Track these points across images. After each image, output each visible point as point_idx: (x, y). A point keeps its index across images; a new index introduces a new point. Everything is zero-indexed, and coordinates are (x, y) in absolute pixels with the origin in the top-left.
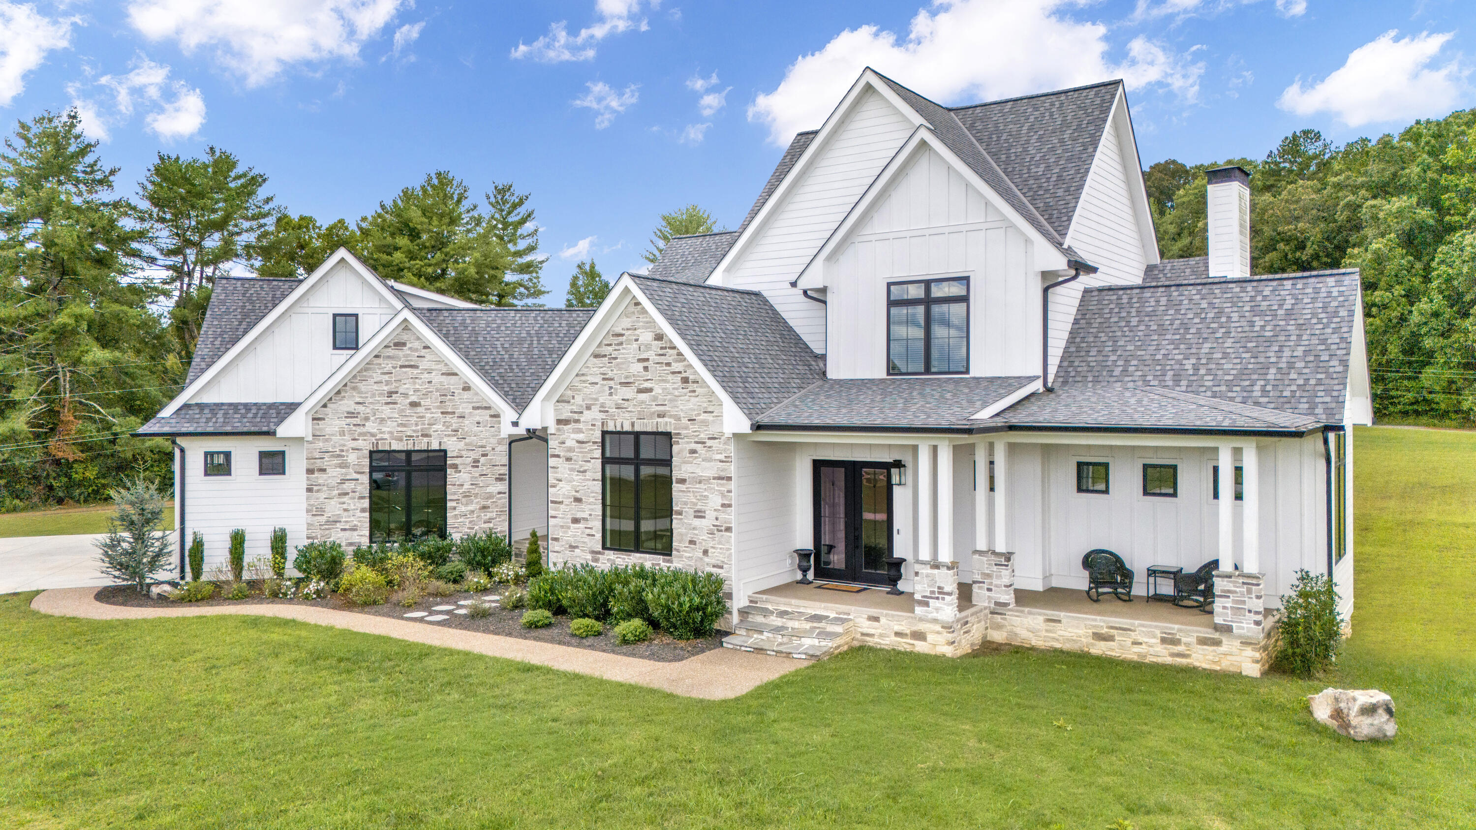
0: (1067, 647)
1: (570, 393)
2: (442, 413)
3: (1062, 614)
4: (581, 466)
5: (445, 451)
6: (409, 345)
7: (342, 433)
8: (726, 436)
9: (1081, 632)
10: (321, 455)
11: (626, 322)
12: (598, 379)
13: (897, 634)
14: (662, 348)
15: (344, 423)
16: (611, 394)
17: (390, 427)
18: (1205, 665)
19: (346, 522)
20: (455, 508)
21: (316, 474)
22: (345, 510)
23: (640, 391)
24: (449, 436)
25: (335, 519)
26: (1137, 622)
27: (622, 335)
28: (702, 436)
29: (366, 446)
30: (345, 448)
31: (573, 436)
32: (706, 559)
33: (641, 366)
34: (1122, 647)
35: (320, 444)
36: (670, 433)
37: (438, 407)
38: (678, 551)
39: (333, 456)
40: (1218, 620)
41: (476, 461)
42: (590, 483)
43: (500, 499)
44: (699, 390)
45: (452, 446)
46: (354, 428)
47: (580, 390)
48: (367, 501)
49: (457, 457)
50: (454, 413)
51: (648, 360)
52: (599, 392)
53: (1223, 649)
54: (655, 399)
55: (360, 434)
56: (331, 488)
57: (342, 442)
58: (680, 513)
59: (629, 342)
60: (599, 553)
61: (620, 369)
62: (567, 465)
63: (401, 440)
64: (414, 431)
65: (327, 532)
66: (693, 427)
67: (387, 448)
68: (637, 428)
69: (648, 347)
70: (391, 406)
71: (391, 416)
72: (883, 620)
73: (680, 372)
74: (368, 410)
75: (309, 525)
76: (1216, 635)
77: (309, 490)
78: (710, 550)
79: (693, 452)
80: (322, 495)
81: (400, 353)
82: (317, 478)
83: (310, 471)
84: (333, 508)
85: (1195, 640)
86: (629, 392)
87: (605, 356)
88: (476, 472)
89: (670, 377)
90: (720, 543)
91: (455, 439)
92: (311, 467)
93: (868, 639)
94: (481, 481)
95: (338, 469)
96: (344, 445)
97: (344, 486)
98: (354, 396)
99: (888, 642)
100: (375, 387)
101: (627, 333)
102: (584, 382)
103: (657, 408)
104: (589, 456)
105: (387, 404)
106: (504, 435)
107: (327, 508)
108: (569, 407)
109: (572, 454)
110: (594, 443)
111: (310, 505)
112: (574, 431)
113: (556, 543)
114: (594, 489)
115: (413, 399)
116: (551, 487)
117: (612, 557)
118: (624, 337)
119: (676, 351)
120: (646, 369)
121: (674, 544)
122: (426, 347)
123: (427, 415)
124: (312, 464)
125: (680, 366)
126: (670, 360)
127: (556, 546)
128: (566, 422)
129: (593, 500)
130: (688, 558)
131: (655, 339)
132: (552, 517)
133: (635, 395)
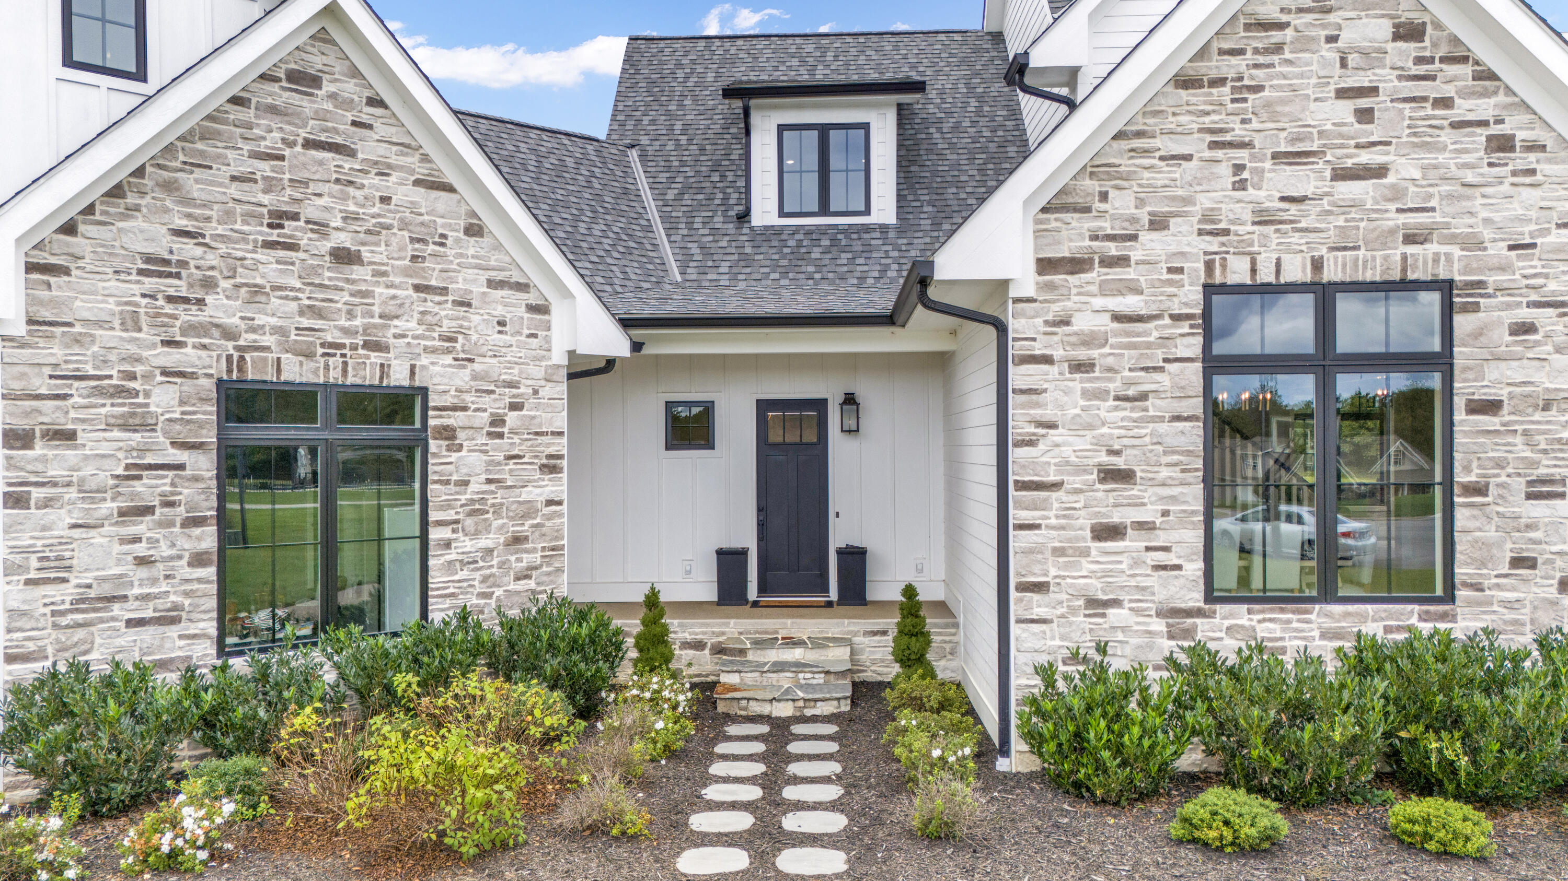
5: (424, 391)
7: (131, 322)
10: (60, 387)
12: (1196, 145)
14: (1419, 60)
15: (136, 289)
16: (1241, 185)
17: (280, 312)
19: (145, 598)
20: (448, 544)
21: (39, 449)
22: (142, 561)
23: (1342, 175)
24: (434, 351)
25: (107, 589)
27: (1282, 26)
29: (205, 363)
30: (139, 369)
31: (1099, 302)
33: (1345, 110)
35: (56, 352)
36: (1451, 282)
38: (1476, 588)
39: (99, 392)
41: (497, 421)
42: (1164, 428)
43: (549, 517)
44: (1547, 169)
45: (443, 379)
46: (169, 309)
47: (1127, 176)
48: (211, 531)
49: (455, 409)
50: (444, 291)
51: (1372, 90)
52: (1196, 181)
54: (1396, 194)
55: (191, 329)
56: (89, 493)
57: (133, 349)
58: (1479, 490)
59: (1305, 43)
60: (1199, 613)
61: (1273, 117)
62: (1077, 383)
63: (310, 355)
64: (346, 331)
66: (1523, 265)
67: (270, 376)
71: (281, 281)
77: (14, 501)
79: (1526, 328)
80: (61, 519)
81: (307, 106)
82: (44, 460)
83: (14, 439)
84: (100, 558)
86: (1303, 180)
87: (1221, 81)
88: (497, 450)
89: (1446, 137)
91: (448, 359)
92: (22, 423)
94: (506, 472)
95: (116, 434)
96: (138, 360)
97: (138, 487)
98: (167, 210)
100: (234, 190)
101: (1299, 21)
102: (1146, 152)
103: (1402, 219)
104: (1160, 354)
105: (270, 245)
106: (559, 357)
107: (80, 558)
108: (1087, 224)
109: (1095, 353)
110: (1176, 318)
111: (14, 549)
112: (1105, 289)
113: (1036, 597)
114: (1181, 442)
115: (343, 239)
116: (1017, 444)
117: (1244, 621)
118: (1289, 33)
119: (1467, 70)
120: (1365, 115)
121: (1461, 571)
122: (376, 102)
123: (378, 290)
124: (27, 414)
125: (1484, 108)
126: (1449, 91)
127: (1038, 605)
128: (1076, 265)
129: (1175, 473)
130: (1508, 605)
131: (1397, 37)
132: (1020, 527)
133: (1326, 186)
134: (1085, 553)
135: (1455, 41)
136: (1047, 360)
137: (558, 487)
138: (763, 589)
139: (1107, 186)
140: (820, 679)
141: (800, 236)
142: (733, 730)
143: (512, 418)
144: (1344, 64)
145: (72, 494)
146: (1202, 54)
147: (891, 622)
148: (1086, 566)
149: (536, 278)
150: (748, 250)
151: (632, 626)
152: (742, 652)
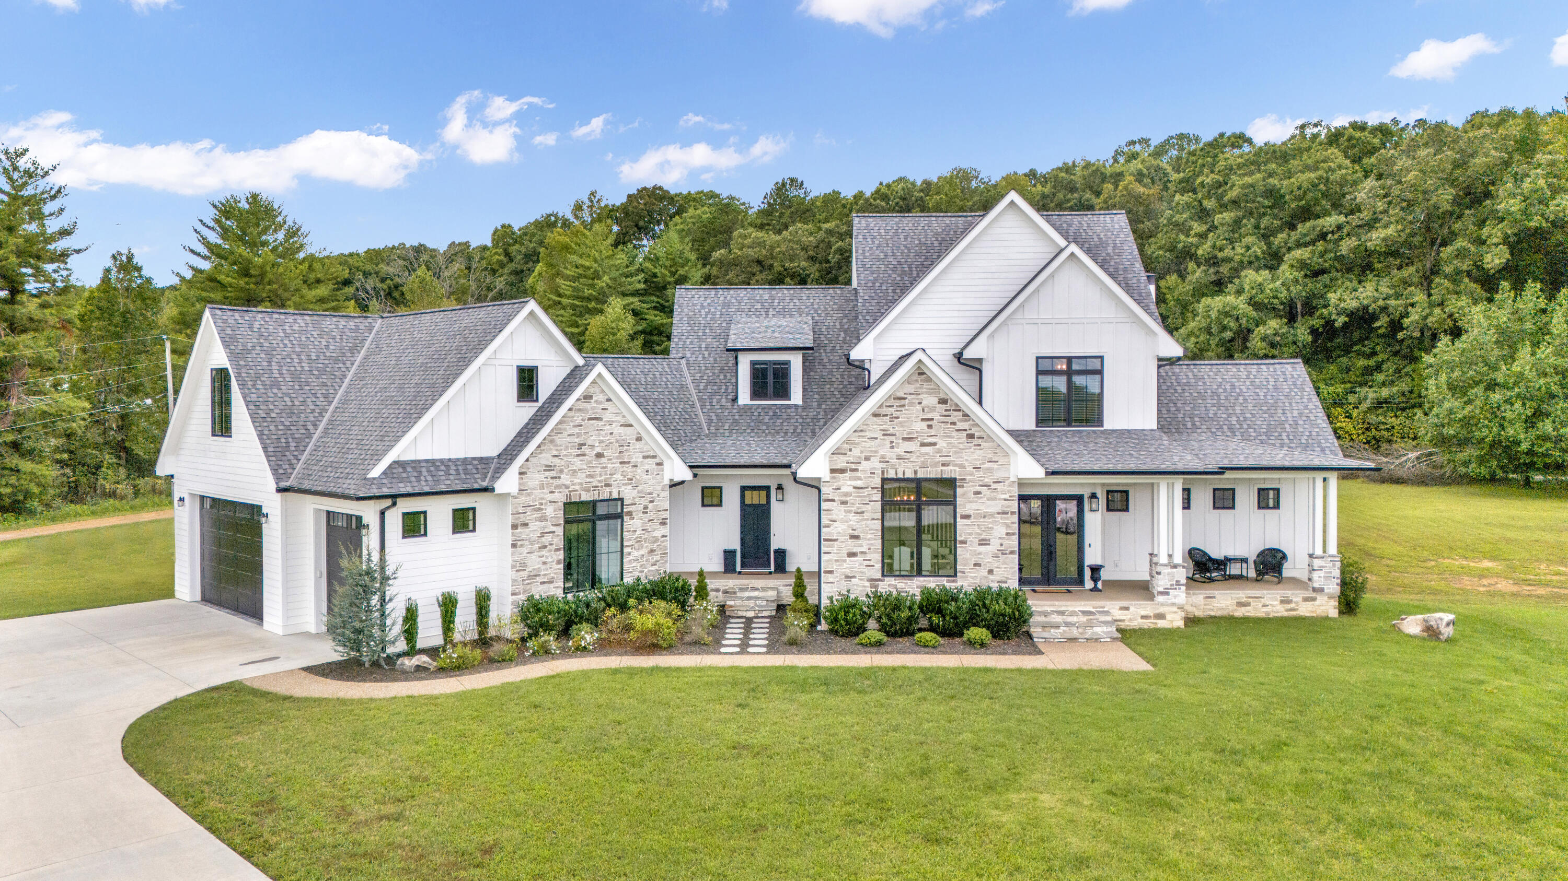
0: (1219, 613)
1: (846, 446)
2: (621, 463)
3: (1216, 592)
4: (858, 508)
5: (622, 500)
6: (595, 398)
7: (542, 487)
8: (1012, 479)
9: (1228, 603)
10: (525, 510)
11: (911, 388)
12: (879, 435)
13: (1143, 617)
14: (946, 410)
15: (543, 476)
16: (892, 447)
17: (581, 478)
18: (1308, 614)
19: (545, 575)
20: (629, 554)
21: (519, 530)
22: (544, 563)
23: (923, 445)
24: (626, 484)
25: (535, 573)
26: (1265, 592)
27: (905, 399)
28: (986, 480)
29: (561, 497)
30: (544, 501)
31: (849, 483)
32: (991, 577)
33: (924, 424)
34: (1256, 609)
35: (523, 499)
36: (955, 479)
37: (617, 458)
38: (963, 572)
39: (535, 510)
40: (1316, 585)
41: (646, 508)
42: (869, 522)
43: (663, 542)
44: (984, 444)
45: (629, 494)
46: (551, 481)
47: (858, 444)
48: (562, 552)
49: (632, 504)
50: (629, 463)
51: (932, 419)
52: (879, 446)
53: (1317, 603)
54: (939, 451)
55: (558, 487)
56: (532, 542)
57: (542, 495)
58: (964, 542)
59: (911, 404)
60: (880, 580)
61: (902, 427)
62: (843, 508)
63: (588, 490)
64: (599, 481)
65: (529, 587)
66: (977, 474)
67: (578, 500)
68: (920, 475)
69: (932, 409)
70: (582, 458)
71: (581, 467)
72: (1132, 609)
73: (965, 430)
74: (563, 463)
75: (514, 581)
76: (1314, 595)
77: (514, 546)
78: (995, 570)
79: (978, 493)
80: (525, 550)
81: (588, 406)
82: (521, 533)
83: (514, 527)
84: (534, 563)
85: (1301, 599)
86: (912, 446)
87: (886, 415)
88: (646, 518)
89: (954, 434)
90: (1005, 563)
91: (630, 487)
92: (516, 522)
93: (1120, 623)
94: (649, 526)
95: (538, 523)
97: (543, 539)
98: (551, 449)
99: (1137, 623)
100: (569, 439)
101: (909, 397)
102: (863, 437)
103: (941, 459)
104: (868, 499)
105: (578, 455)
106: (667, 482)
107: (529, 563)
108: (845, 458)
109: (848, 499)
110: (873, 488)
111: (514, 561)
112: (851, 478)
113: (830, 575)
114: (873, 527)
115: (598, 450)
116: (825, 527)
117: (893, 583)
118: (907, 401)
119: (961, 413)
120: (930, 427)
121: (959, 567)
122: (609, 400)
123: (609, 465)
124: (517, 519)
125: (965, 425)
126: (955, 420)
127: (830, 578)
128: (842, 471)
129: (872, 536)
130: (973, 578)
131: (939, 403)
132: (825, 553)
133: (918, 448)
134: (845, 561)
135: (956, 405)
136: (833, 500)
137: (665, 530)
138: (743, 566)
139: (852, 447)
140: (764, 603)
141: (759, 410)
142: (732, 621)
143: (650, 506)
144: (923, 410)
145: (527, 543)
146: (881, 406)
147: (792, 581)
148: (845, 565)
149: (659, 453)
150: (737, 417)
151: (693, 582)
152: (735, 593)
